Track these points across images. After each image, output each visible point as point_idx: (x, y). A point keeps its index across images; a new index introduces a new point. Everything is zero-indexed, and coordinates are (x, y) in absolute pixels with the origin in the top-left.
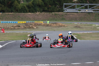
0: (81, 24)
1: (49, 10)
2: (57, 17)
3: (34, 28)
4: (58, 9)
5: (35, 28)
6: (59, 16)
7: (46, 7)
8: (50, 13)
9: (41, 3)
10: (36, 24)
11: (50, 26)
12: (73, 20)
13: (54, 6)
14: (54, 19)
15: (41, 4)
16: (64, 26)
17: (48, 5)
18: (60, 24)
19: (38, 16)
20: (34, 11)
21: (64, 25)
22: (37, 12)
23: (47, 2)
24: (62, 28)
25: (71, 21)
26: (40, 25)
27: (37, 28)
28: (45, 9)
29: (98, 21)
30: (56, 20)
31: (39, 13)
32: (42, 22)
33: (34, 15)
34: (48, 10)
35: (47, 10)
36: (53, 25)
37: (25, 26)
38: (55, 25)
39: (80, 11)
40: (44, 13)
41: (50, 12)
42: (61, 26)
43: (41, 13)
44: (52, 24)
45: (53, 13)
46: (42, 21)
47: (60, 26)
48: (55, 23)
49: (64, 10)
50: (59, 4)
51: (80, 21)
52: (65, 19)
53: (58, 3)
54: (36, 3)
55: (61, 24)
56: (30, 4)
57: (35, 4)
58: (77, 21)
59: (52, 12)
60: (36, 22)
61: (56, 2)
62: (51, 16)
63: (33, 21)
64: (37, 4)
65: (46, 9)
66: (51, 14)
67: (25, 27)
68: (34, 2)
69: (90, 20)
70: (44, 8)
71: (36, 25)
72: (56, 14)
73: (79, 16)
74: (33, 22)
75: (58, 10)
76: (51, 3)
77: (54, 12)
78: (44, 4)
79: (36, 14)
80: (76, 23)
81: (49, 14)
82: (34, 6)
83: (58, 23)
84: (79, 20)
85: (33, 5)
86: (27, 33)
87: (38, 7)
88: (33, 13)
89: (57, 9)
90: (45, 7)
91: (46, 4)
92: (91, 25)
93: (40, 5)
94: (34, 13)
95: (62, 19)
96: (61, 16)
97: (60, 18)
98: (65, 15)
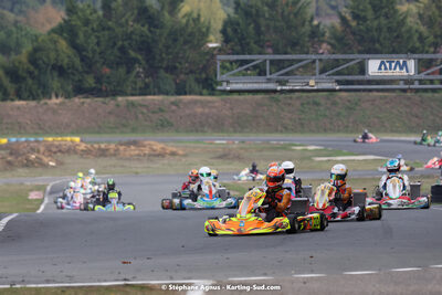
0: (242, 145)
1: (104, 88)
2: (140, 116)
3: (45, 166)
4: (140, 84)
5: (51, 163)
6: (145, 111)
7: (88, 73)
8: (107, 100)
9: (69, 57)
10: (54, 149)
11: (115, 155)
12: (206, 129)
13: (122, 70)
14: (124, 126)
15: (66, 61)
16: (173, 154)
17: (98, 65)
18: (155, 147)
19: (54, 112)
20: (39, 92)
21: (174, 149)
22: (50, 98)
23: (94, 51)
24: (166, 162)
25: (197, 131)
26: (71, 150)
27: (60, 163)
28: (87, 85)
29: (312, 131)
30: (134, 130)
31: (58, 101)
32: (77, 139)
33: (40, 110)
34: (99, 86)
35: (94, 85)
36: (125, 150)
37: (9, 158)
38: (137, 152)
39: (285, 85)
40: (82, 100)
41: (107, 96)
42: (161, 155)
43: (67, 101)
44: (122, 148)
45: (120, 99)
46: (74, 133)
47: (158, 155)
48: (135, 143)
49: (220, 83)
50: (143, 62)
51: (235, 131)
52: (172, 125)
53: (140, 57)
54: (48, 57)
55: (158, 147)
56: (20, 63)
57: (41, 62)
58: (222, 131)
59: (114, 94)
60: (50, 139)
61: (134, 50)
62: (110, 113)
63: (37, 134)
64: (53, 62)
65: (90, 81)
66: (111, 103)
67: (9, 163)
68: (38, 55)
69: (280, 128)
70: (80, 81)
71: (55, 153)
72: (133, 104)
73: (232, 109)
74: (37, 141)
75: (140, 88)
76: (112, 58)
77: (123, 93)
78: (82, 60)
79: (45, 107)
80: (221, 141)
81: (104, 103)
82: (36, 73)
83: (146, 143)
84: (231, 129)
85: (32, 68)
86: (22, 184)
87: (55, 74)
88: (33, 103)
89: (135, 83)
90: (86, 76)
91: (88, 64)
92: (284, 148)
93: (66, 67)
94: (40, 99)
95: (162, 125)
96: (153, 112)
97: (151, 121)
98: (174, 108)
